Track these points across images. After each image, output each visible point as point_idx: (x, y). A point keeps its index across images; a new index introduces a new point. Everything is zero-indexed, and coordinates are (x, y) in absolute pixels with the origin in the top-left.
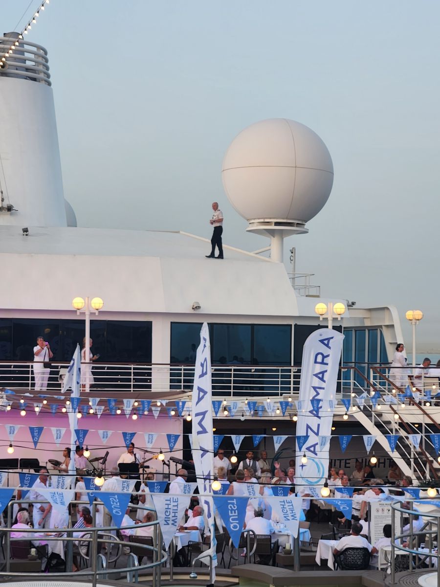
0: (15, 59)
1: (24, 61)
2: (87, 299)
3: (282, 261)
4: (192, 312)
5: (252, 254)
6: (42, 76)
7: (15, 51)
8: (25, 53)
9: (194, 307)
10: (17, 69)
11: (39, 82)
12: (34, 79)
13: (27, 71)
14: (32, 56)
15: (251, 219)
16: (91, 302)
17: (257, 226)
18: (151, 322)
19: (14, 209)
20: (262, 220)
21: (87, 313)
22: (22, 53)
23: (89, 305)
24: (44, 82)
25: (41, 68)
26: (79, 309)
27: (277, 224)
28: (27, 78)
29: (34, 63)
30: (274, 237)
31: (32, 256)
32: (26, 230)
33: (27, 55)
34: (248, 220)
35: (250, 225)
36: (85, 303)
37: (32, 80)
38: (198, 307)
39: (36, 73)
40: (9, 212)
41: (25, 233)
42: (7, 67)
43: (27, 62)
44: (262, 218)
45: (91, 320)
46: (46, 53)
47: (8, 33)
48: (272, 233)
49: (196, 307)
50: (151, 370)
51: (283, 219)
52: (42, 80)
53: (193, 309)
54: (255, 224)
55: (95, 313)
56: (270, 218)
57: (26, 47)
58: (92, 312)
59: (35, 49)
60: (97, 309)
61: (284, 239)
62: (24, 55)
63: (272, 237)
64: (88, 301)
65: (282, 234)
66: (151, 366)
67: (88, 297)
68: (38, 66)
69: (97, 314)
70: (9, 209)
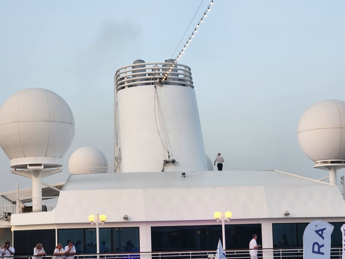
0: (173, 74)
1: (178, 75)
2: (222, 212)
3: (336, 184)
4: (285, 217)
5: (318, 181)
6: (188, 83)
7: (172, 70)
8: (178, 70)
9: (286, 214)
10: (174, 80)
11: (187, 86)
12: (184, 85)
13: (179, 81)
14: (182, 72)
15: (316, 161)
16: (225, 214)
17: (320, 164)
18: (261, 224)
19: (176, 162)
20: (323, 161)
21: (223, 221)
22: (176, 70)
23: (224, 216)
24: (190, 86)
25: (188, 78)
26: (218, 219)
27: (332, 162)
28: (180, 84)
29: (183, 76)
30: (330, 170)
31: (188, 189)
32: (184, 174)
33: (179, 72)
34: (314, 161)
35: (316, 164)
36: (221, 215)
37: (183, 86)
38: (288, 214)
39: (185, 82)
40: (173, 164)
41: (183, 176)
42: (168, 79)
43: (179, 75)
44: (323, 159)
45: (225, 225)
46: (190, 70)
47: (168, 60)
48: (329, 168)
49: (287, 214)
50: (262, 252)
51: (335, 159)
52: (188, 85)
53: (285, 215)
54: (319, 163)
55: (228, 221)
56: (328, 159)
57: (178, 67)
58: (225, 220)
59: (183, 68)
60: (229, 218)
61: (337, 171)
62: (177, 72)
63: (329, 171)
64: (223, 213)
65: (335, 168)
66: (262, 250)
67: (223, 212)
68: (186, 77)
69: (229, 221)
70: (173, 162)
